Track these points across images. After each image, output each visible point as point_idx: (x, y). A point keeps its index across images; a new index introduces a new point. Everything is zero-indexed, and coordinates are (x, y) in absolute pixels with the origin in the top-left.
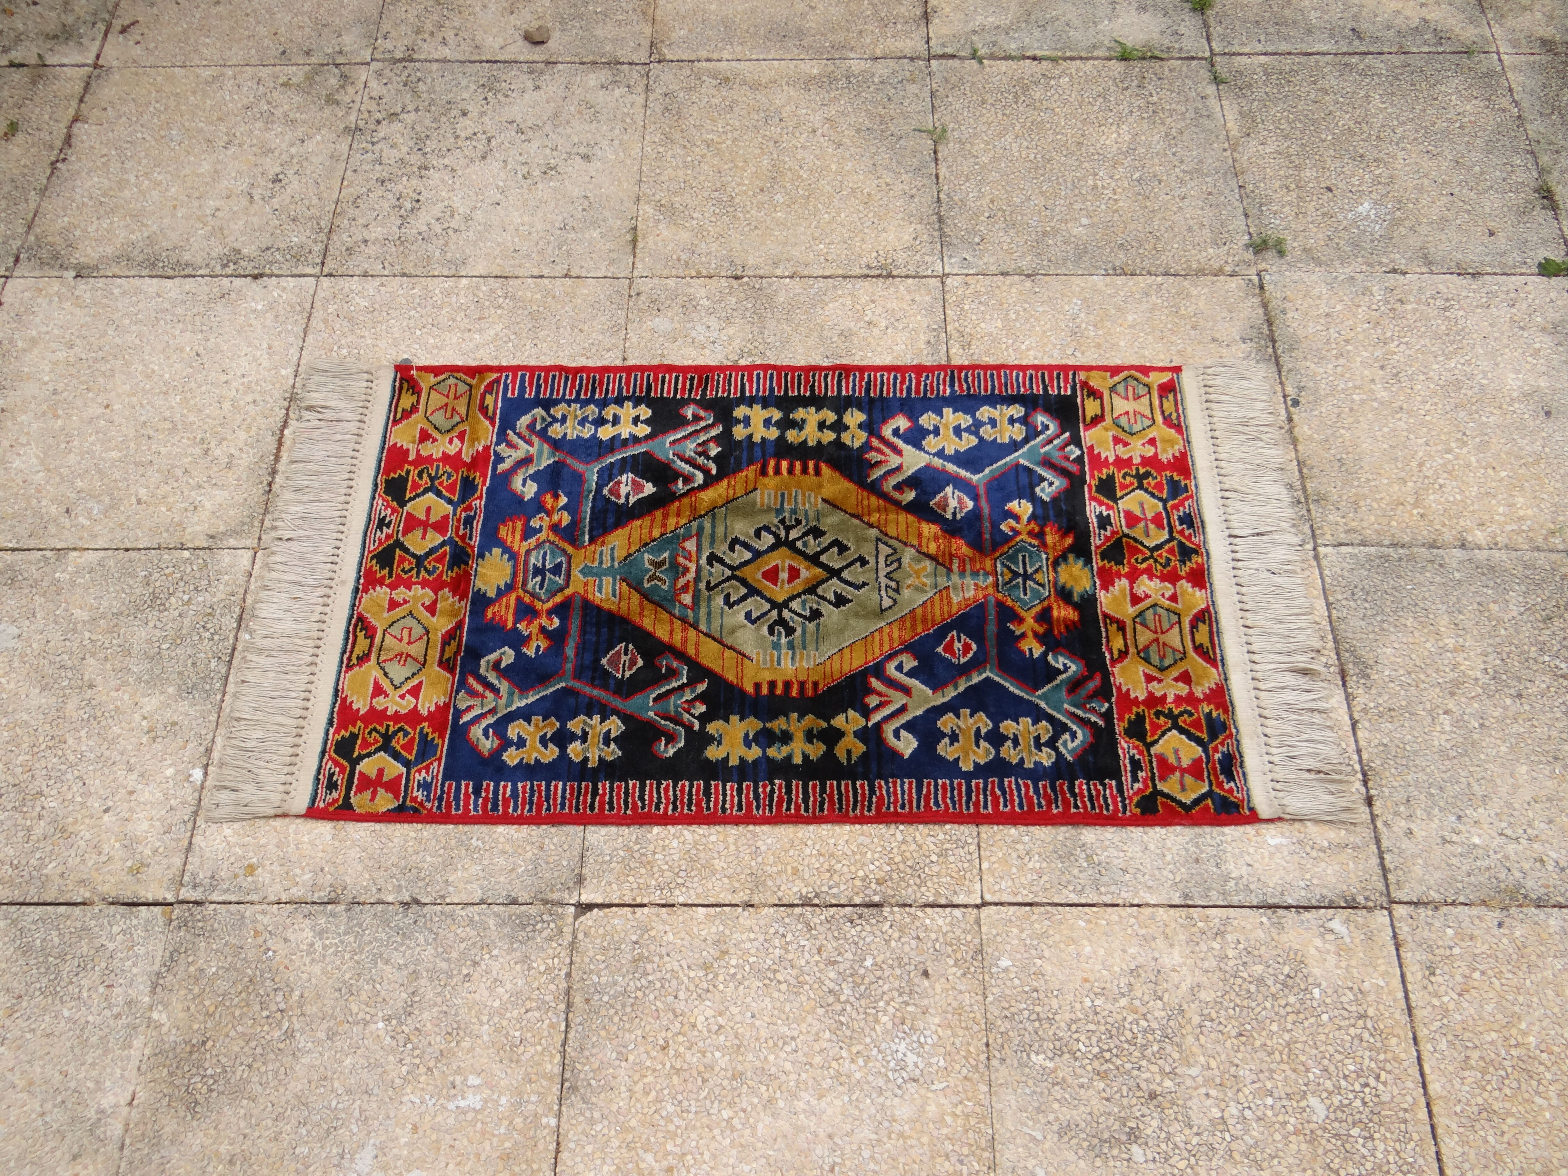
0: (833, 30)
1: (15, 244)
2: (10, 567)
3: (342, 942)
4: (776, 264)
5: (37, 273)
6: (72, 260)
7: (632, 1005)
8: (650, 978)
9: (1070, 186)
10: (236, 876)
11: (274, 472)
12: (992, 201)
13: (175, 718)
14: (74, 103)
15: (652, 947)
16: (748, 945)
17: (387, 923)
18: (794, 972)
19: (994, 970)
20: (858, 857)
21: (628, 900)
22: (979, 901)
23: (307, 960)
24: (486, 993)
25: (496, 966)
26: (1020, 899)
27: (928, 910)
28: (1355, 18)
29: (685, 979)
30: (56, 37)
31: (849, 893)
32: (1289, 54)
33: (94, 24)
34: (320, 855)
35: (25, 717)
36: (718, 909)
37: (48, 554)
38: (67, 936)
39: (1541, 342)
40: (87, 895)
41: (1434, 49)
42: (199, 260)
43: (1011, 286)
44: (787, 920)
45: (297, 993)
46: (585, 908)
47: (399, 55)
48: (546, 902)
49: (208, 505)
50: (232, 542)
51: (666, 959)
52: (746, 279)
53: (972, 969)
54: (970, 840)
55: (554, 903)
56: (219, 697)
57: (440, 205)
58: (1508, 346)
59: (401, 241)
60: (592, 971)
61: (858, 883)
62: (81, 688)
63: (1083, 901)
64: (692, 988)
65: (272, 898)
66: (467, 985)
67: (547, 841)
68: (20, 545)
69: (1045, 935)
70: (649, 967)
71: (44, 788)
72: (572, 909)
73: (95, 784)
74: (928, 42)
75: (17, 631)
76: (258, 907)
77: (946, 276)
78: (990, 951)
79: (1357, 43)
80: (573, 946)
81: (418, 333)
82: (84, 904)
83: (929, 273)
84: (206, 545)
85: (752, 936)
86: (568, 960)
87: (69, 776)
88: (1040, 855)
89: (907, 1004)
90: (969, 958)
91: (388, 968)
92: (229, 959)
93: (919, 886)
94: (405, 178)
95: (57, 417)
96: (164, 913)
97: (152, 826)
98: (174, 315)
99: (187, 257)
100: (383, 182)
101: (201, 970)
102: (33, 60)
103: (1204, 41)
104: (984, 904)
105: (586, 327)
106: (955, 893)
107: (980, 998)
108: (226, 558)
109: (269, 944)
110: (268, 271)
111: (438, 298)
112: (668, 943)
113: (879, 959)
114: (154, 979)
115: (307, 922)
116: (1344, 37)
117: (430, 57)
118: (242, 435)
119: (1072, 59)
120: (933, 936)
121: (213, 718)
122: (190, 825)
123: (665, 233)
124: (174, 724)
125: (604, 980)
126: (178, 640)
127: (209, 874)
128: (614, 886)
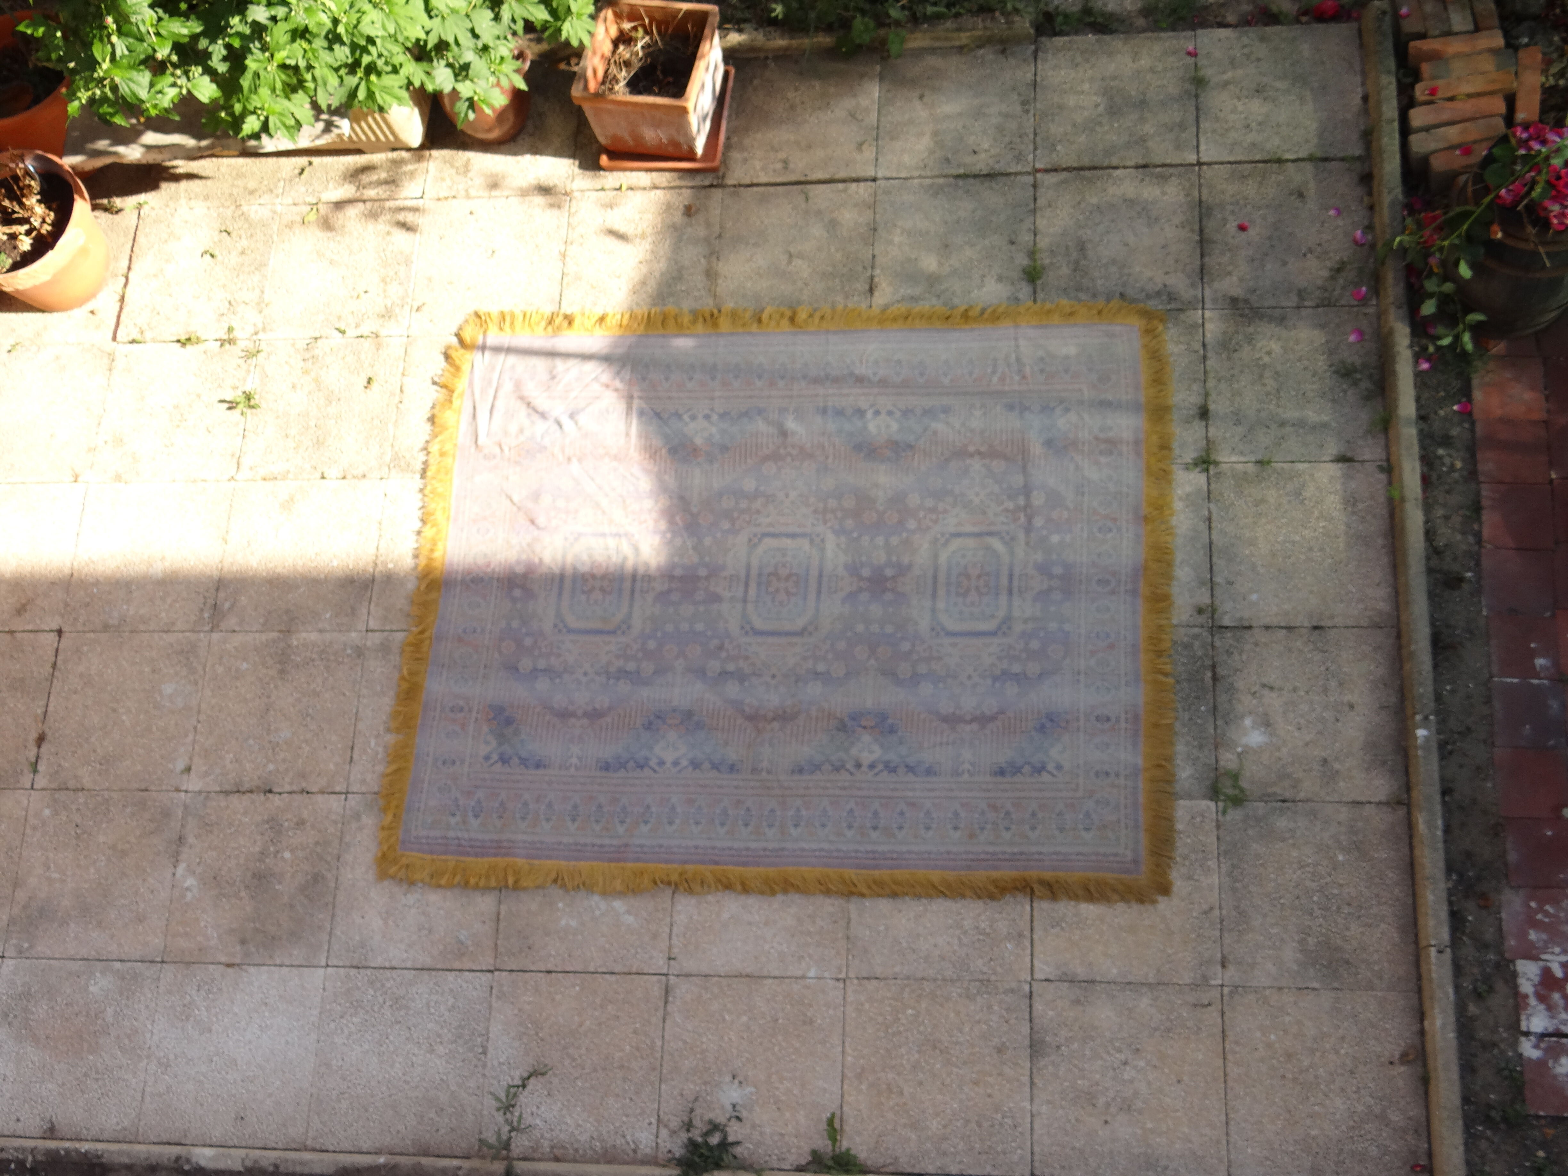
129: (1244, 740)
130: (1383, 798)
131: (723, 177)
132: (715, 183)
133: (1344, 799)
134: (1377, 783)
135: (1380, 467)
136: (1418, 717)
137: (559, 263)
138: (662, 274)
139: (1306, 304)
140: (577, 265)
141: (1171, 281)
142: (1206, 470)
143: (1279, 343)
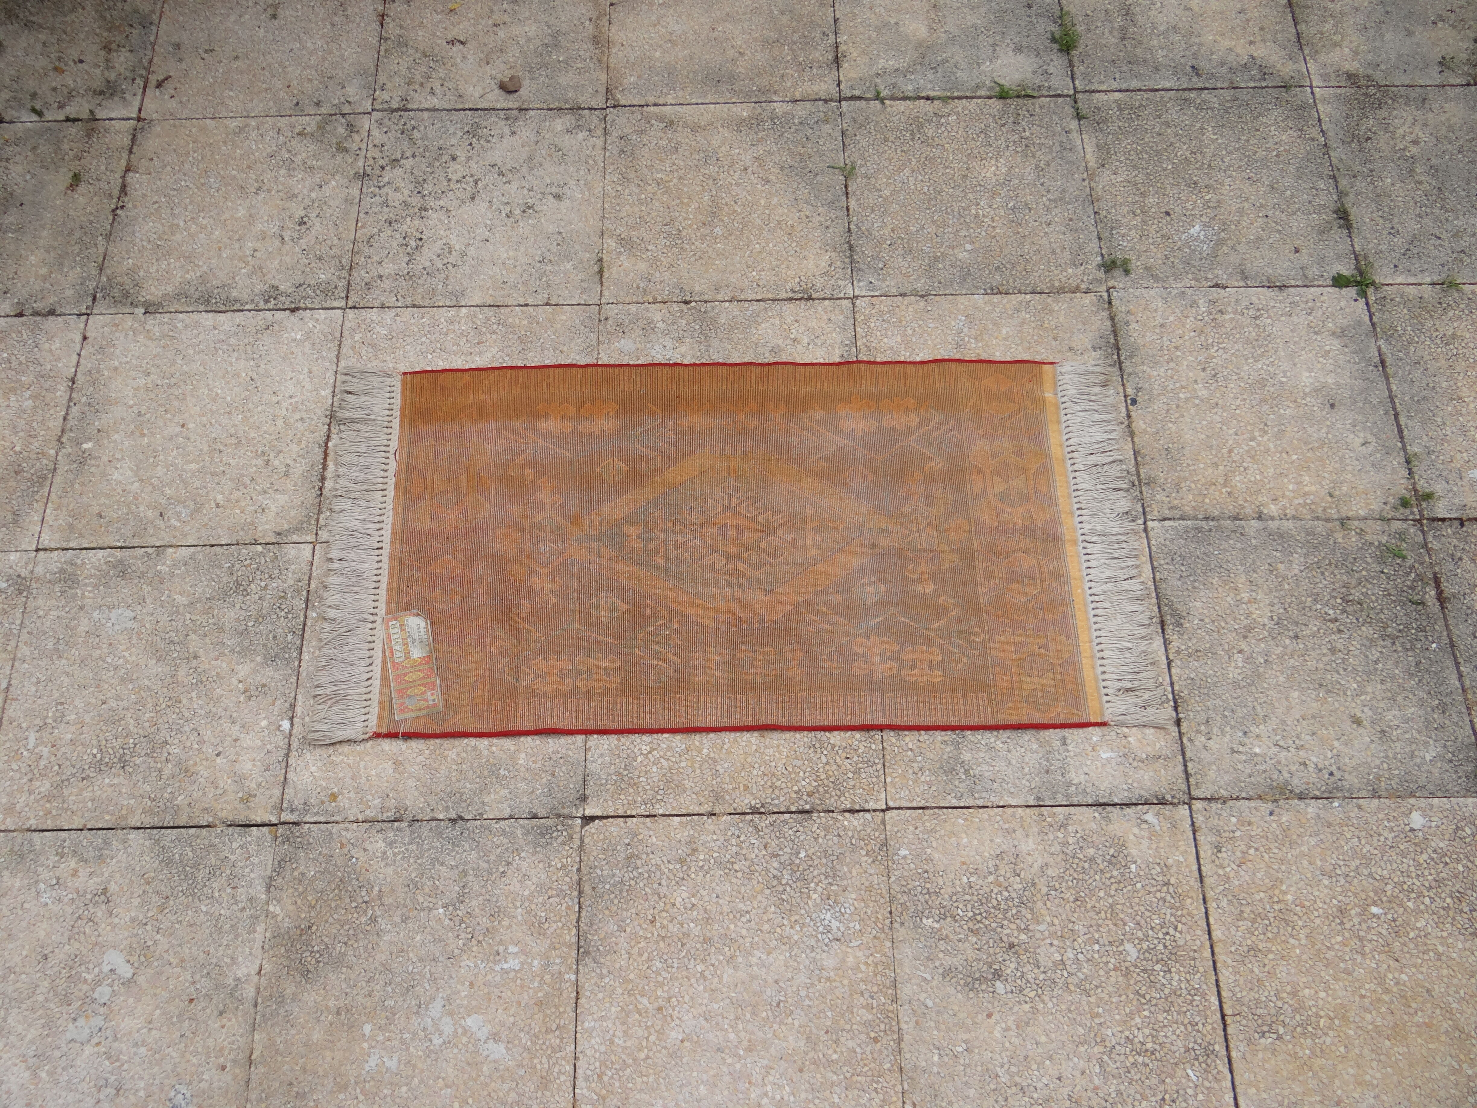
0: (759, 75)
1: (91, 285)
2: (121, 562)
3: (407, 850)
4: (717, 290)
5: (112, 311)
6: (140, 298)
7: (627, 891)
8: (640, 870)
9: (957, 216)
10: (323, 802)
11: (323, 479)
12: (893, 231)
13: (264, 681)
14: (125, 155)
15: (640, 848)
16: (712, 844)
17: (440, 835)
18: (747, 863)
19: (895, 858)
20: (793, 776)
21: (620, 812)
22: (884, 807)
23: (382, 864)
24: (518, 885)
25: (524, 865)
26: (915, 805)
27: (847, 815)
28: (1195, 56)
29: (666, 871)
30: (102, 93)
31: (787, 803)
32: (1139, 90)
33: (134, 80)
34: (386, 784)
35: (147, 683)
36: (689, 818)
37: (150, 550)
38: (199, 851)
39: (1331, 344)
40: (211, 819)
41: (1258, 84)
42: (244, 297)
43: (908, 306)
44: (741, 825)
45: (377, 889)
46: (588, 820)
47: (395, 105)
48: (559, 816)
49: (273, 507)
50: (295, 538)
51: (651, 856)
52: (693, 304)
53: (879, 858)
54: (877, 761)
55: (566, 817)
56: (296, 663)
57: (440, 243)
58: (1303, 349)
59: (409, 276)
60: (596, 867)
61: (794, 796)
62: (188, 659)
63: (962, 805)
64: (672, 877)
65: (352, 818)
66: (503, 879)
67: (557, 770)
68: (127, 544)
69: (933, 830)
70: (639, 862)
71: (168, 738)
72: (579, 821)
73: (208, 734)
74: (838, 85)
75: (132, 614)
76: (342, 826)
77: (856, 297)
78: (892, 843)
79: (1195, 79)
80: (581, 848)
81: (430, 356)
82: (208, 826)
83: (842, 295)
84: (274, 541)
85: (715, 837)
86: (578, 859)
87: (187, 729)
88: (930, 770)
89: (831, 884)
90: (877, 849)
91: (444, 869)
92: (323, 865)
93: (839, 797)
94: (409, 219)
95: (144, 435)
96: (270, 832)
97: (254, 765)
98: (229, 345)
99: (234, 294)
100: (390, 223)
101: (303, 874)
102: (85, 115)
103: (1069, 80)
104: (888, 809)
105: (565, 349)
106: (866, 801)
107: (886, 878)
108: (291, 551)
109: (353, 853)
110: (303, 306)
111: (444, 325)
112: (653, 844)
113: (810, 852)
114: (268, 881)
115: (380, 835)
116: (1186, 74)
117: (421, 107)
118: (295, 448)
119: (959, 98)
120: (850, 834)
121: (294, 680)
122: (284, 764)
123: (626, 264)
124: (264, 686)
125: (605, 873)
126: (260, 619)
127: (302, 802)
128: (610, 803)
137: (376, 26)
138: (529, 40)
139: (1452, 81)
140: (401, 27)
141: (1260, 51)
142: (1363, 294)
143: (1428, 130)
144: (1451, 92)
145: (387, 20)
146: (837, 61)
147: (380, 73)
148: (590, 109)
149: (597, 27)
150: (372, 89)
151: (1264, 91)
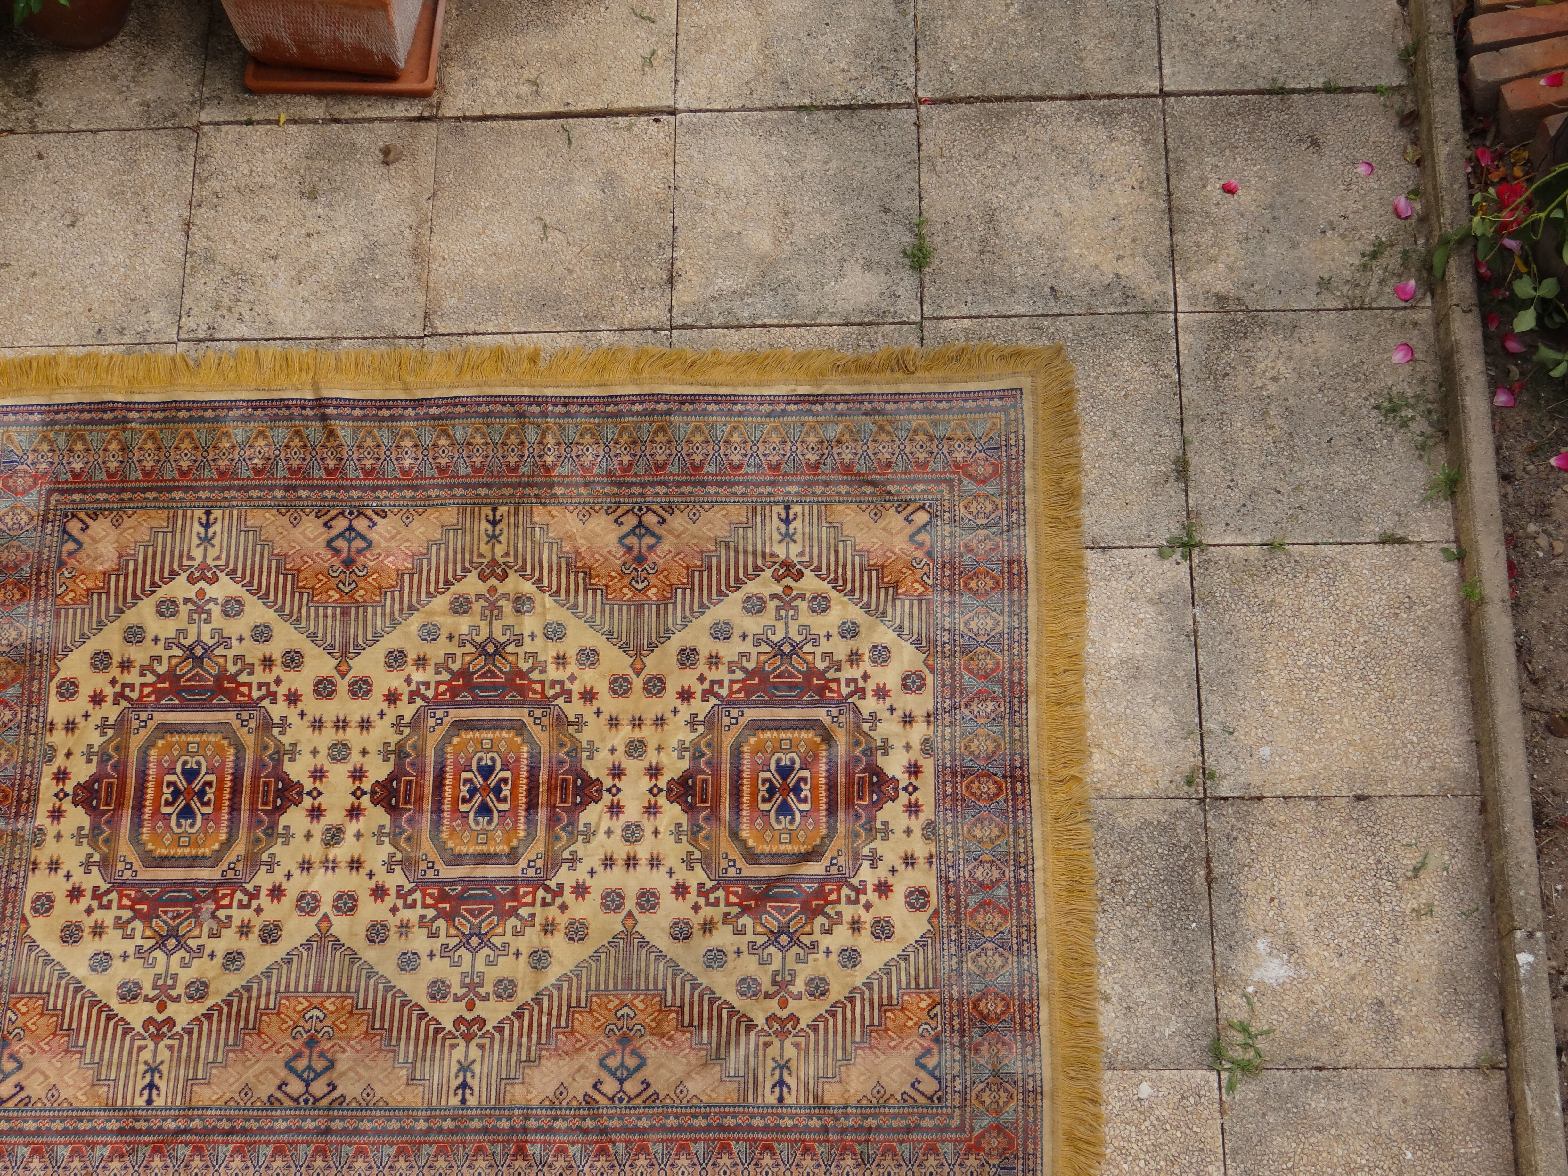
129: (1257, 975)
130: (1470, 1061)
131: (439, 106)
132: (426, 114)
133: (1411, 1064)
134: (1458, 1036)
135: (1444, 550)
136: (1519, 934)
137: (180, 236)
138: (343, 254)
139: (1329, 305)
140: (208, 238)
141: (1126, 269)
142: (1188, 556)
143: (1291, 364)
144: (1325, 317)
145: (194, 229)
146: (671, 281)
147: (186, 296)
148: (406, 338)
149: (417, 236)
150: (179, 314)
151: (1123, 318)
